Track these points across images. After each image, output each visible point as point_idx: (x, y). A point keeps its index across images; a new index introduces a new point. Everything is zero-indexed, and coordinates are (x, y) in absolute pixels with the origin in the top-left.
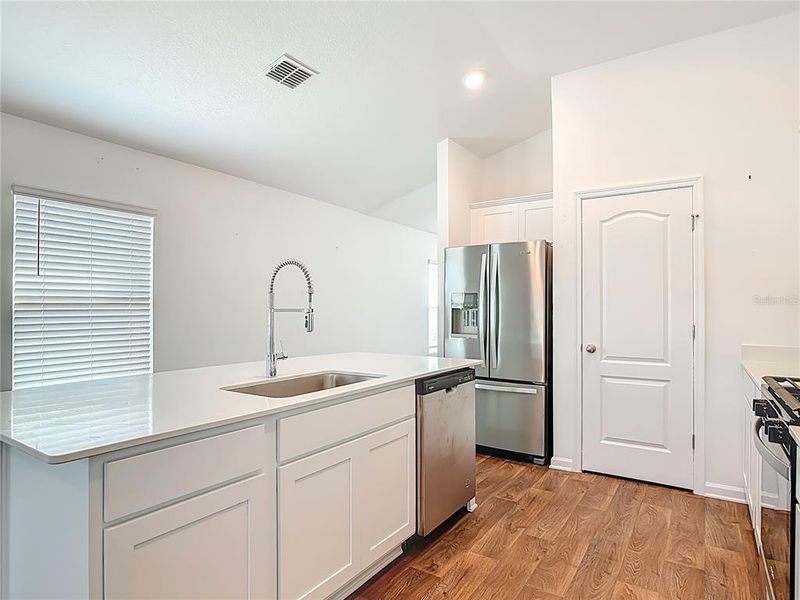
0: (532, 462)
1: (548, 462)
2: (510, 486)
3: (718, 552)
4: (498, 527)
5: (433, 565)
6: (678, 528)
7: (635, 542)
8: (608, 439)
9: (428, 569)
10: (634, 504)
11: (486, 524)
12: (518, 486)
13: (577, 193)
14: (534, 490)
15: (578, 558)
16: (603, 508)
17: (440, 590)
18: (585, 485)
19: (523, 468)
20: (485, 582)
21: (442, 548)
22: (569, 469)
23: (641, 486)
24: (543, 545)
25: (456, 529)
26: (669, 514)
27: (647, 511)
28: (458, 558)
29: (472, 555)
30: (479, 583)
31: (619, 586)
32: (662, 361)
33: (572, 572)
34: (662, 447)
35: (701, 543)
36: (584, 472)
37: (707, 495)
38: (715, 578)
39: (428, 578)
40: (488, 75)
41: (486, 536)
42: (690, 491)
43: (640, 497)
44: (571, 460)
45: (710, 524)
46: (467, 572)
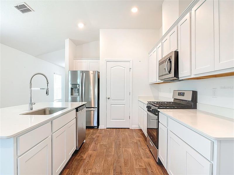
0: (94, 128)
1: (98, 127)
2: (91, 135)
3: (138, 138)
4: (93, 144)
5: (81, 156)
6: (129, 136)
7: (123, 140)
8: (112, 119)
9: (81, 157)
10: (120, 133)
11: (89, 144)
12: (93, 134)
13: (106, 60)
14: (97, 134)
15: (113, 146)
16: (114, 135)
17: (86, 161)
18: (108, 131)
19: (92, 130)
20: (96, 156)
21: (81, 152)
22: (103, 128)
23: (120, 129)
24: (105, 146)
25: (83, 147)
26: (127, 133)
27: (123, 134)
28: (87, 153)
29: (90, 152)
30: (95, 157)
31: (123, 149)
32: (124, 100)
33: (114, 149)
34: (124, 119)
35: (134, 138)
36: (107, 128)
37: (132, 128)
38: (139, 143)
39: (82, 160)
40: (85, 25)
41: (91, 147)
42: (129, 128)
43: (120, 131)
44: (104, 126)
45: (135, 134)
46: (91, 155)
